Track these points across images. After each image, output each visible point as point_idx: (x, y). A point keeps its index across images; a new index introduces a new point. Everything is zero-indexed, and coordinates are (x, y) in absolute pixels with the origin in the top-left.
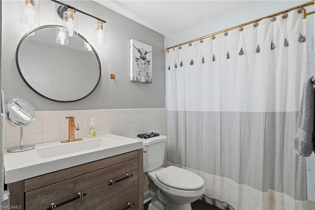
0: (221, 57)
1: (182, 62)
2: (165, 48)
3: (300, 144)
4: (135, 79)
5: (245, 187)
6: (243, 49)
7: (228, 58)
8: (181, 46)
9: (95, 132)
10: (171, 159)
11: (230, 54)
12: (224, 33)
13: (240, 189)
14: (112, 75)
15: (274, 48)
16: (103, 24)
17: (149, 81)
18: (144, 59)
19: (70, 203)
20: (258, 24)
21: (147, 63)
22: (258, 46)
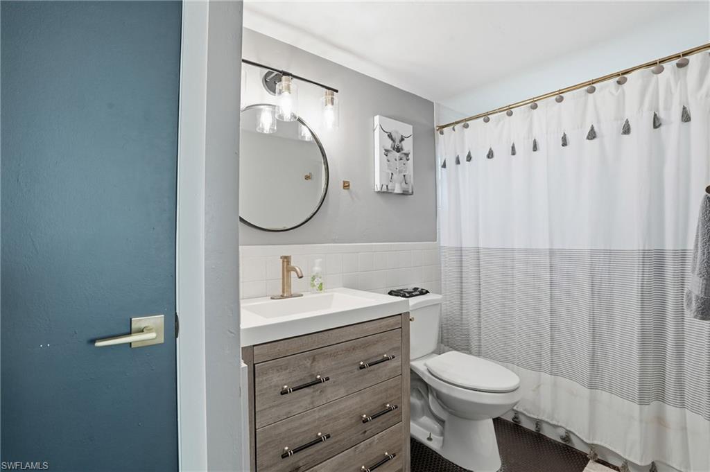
0: (549, 143)
1: (469, 153)
2: (435, 126)
3: (694, 299)
4: (384, 189)
5: (604, 396)
6: (596, 129)
7: (564, 144)
8: (468, 122)
9: (321, 284)
10: (448, 342)
11: (568, 137)
12: (555, 97)
13: (593, 401)
14: (344, 182)
15: (660, 125)
16: (333, 95)
17: (408, 191)
18: (398, 150)
19: (307, 390)
20: (625, 80)
21: (404, 158)
22: (627, 121)
